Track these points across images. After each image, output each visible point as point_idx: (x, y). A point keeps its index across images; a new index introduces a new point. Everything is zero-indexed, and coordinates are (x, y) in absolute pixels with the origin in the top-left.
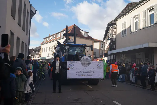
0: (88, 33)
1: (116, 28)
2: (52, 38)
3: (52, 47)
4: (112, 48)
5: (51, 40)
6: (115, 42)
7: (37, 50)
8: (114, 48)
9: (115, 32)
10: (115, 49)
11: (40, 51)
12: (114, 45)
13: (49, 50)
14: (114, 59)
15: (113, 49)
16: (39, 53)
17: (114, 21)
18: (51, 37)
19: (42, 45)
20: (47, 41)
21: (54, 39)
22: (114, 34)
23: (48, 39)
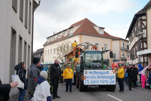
0: (104, 28)
1: (146, 20)
2: (58, 36)
3: (58, 48)
4: (142, 47)
5: (56, 39)
6: (146, 38)
7: (39, 54)
8: (145, 46)
9: (145, 25)
10: (146, 48)
11: (43, 54)
12: (145, 44)
13: (54, 52)
14: (146, 63)
15: (144, 49)
16: (41, 57)
17: (143, 10)
18: (56, 36)
19: (45, 47)
20: (51, 41)
21: (60, 37)
22: (144, 29)
23: (52, 38)
